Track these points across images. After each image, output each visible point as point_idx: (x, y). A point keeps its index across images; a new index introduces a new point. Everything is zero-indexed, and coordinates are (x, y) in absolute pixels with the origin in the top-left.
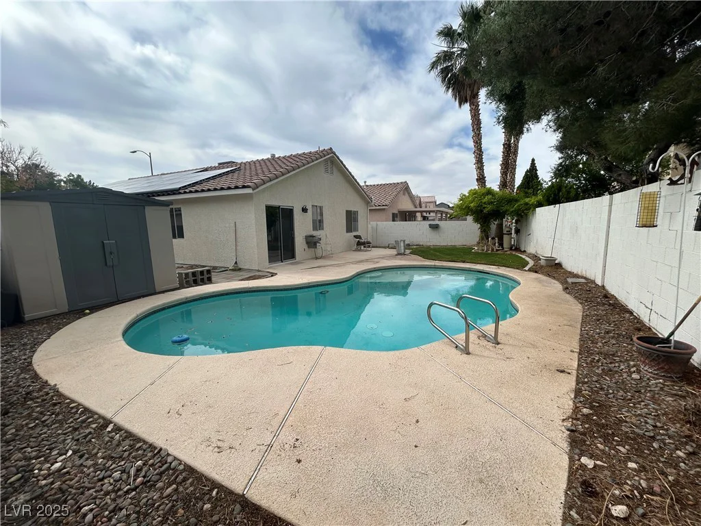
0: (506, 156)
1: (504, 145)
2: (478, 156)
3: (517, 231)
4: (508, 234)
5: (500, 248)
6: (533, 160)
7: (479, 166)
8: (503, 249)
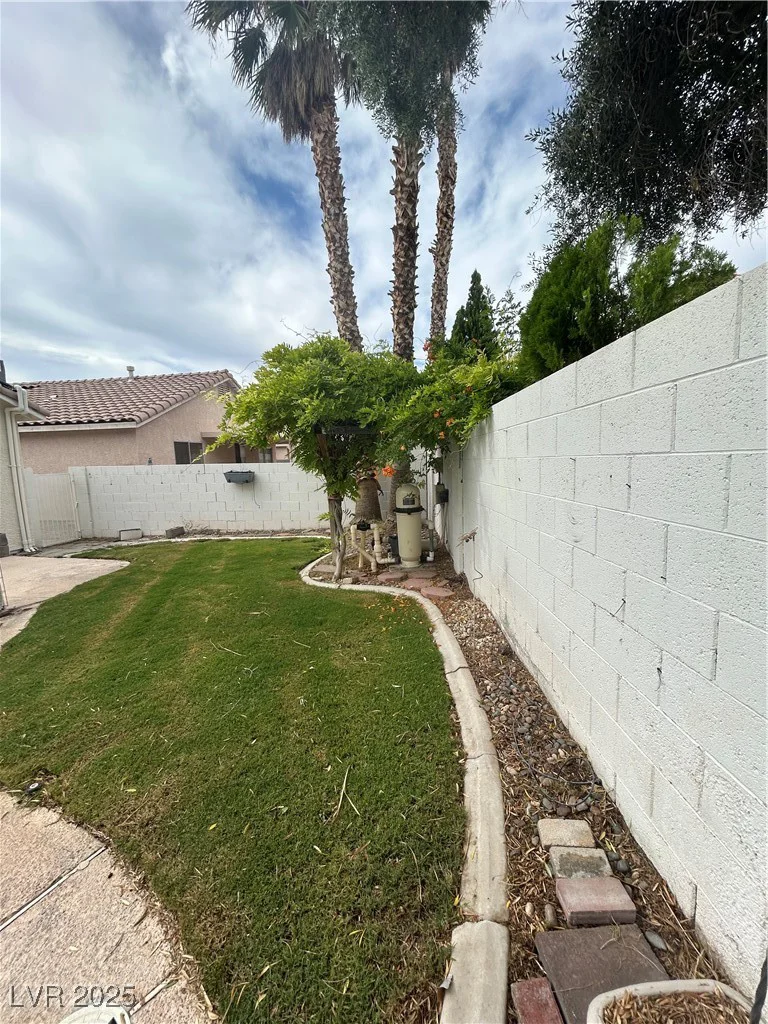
0: (404, 265)
1: (394, 229)
2: (338, 276)
3: (443, 497)
4: (409, 512)
5: (389, 560)
6: (476, 278)
7: (342, 304)
8: (399, 562)
